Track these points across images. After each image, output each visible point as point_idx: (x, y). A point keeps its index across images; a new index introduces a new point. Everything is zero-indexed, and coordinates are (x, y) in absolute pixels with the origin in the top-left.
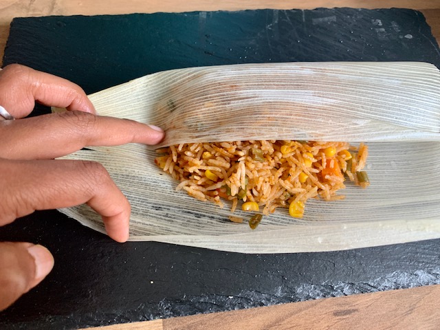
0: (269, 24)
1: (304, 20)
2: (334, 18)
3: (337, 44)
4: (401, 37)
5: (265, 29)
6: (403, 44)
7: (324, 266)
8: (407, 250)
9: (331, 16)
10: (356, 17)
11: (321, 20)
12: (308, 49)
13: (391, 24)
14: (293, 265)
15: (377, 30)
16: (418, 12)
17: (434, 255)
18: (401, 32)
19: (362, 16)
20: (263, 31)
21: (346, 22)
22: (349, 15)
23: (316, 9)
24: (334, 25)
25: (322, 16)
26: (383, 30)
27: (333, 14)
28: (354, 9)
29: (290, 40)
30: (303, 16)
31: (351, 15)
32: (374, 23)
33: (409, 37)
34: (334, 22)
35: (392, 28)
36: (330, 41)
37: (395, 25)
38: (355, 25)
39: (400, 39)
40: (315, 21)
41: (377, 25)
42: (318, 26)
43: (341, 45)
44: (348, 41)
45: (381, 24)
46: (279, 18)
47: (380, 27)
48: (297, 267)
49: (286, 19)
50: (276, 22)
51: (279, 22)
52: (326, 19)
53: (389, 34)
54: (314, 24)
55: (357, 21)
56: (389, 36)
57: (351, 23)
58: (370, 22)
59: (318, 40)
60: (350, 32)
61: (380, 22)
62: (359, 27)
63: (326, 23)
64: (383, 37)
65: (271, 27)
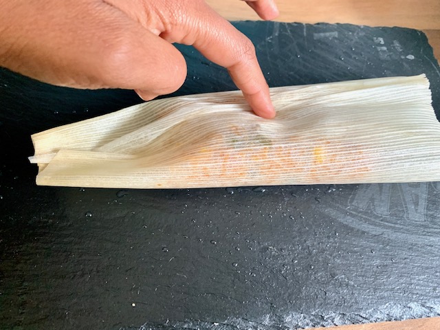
0: (269, 36)
1: (305, 34)
2: (336, 34)
3: (338, 61)
4: (403, 57)
5: (265, 41)
6: (404, 64)
7: (315, 294)
8: (402, 281)
9: (333, 31)
10: (358, 33)
11: (322, 35)
12: (308, 65)
13: (393, 43)
14: (283, 292)
15: (379, 49)
16: (421, 32)
17: (428, 286)
18: (403, 51)
19: (364, 34)
20: (263, 43)
22: (350, 31)
23: (318, 24)
24: (336, 41)
25: (324, 31)
26: (385, 48)
27: (336, 30)
28: (357, 26)
29: (290, 54)
30: (305, 30)
31: (353, 32)
32: (376, 41)
33: (411, 57)
34: (336, 38)
35: (394, 47)
36: (331, 58)
37: (397, 44)
38: (357, 42)
39: (402, 59)
40: (316, 36)
41: (379, 44)
42: (319, 41)
43: (341, 62)
44: (348, 59)
45: (382, 43)
46: (280, 31)
47: (382, 45)
48: (287, 295)
49: (287, 31)
50: (277, 34)
51: (279, 35)
52: (328, 34)
53: (391, 53)
54: (315, 39)
55: (359, 38)
56: (390, 56)
57: (352, 40)
58: (373, 40)
59: (319, 56)
60: (352, 49)
61: (382, 41)
62: (361, 45)
63: (327, 38)
64: (385, 57)
65: (271, 39)
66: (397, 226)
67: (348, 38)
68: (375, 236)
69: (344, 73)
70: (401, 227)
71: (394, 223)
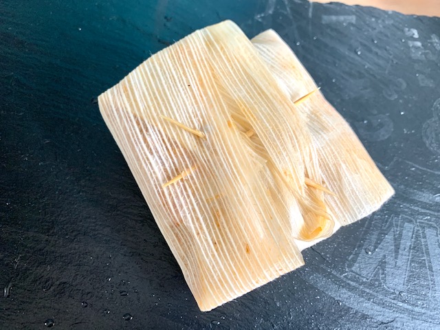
0: (260, 13)
1: (310, 15)
2: (353, 19)
3: (352, 55)
5: (253, 19)
9: (349, 14)
10: (383, 21)
11: (334, 18)
12: (309, 57)
13: (430, 38)
15: (411, 44)
19: (392, 22)
20: (250, 22)
21: (369, 26)
22: (373, 16)
23: (331, 3)
24: (352, 28)
25: (337, 13)
26: (419, 44)
27: (353, 13)
30: (311, 10)
31: (377, 18)
32: (407, 33)
34: (352, 25)
35: (431, 43)
36: (343, 50)
38: (381, 32)
40: (326, 19)
41: (412, 37)
42: (329, 26)
43: (357, 58)
45: (416, 36)
46: (276, 8)
47: (416, 40)
49: (286, 10)
50: (271, 12)
51: (274, 12)
52: (342, 18)
53: (427, 51)
54: (323, 22)
55: (384, 27)
56: (425, 54)
57: (375, 29)
58: (403, 31)
59: (326, 46)
60: (373, 41)
61: (416, 34)
62: (386, 36)
63: (340, 23)
64: (418, 55)
65: (261, 17)
66: (416, 309)
67: (368, 25)
68: (382, 323)
69: (359, 72)
70: (423, 311)
71: (413, 305)
